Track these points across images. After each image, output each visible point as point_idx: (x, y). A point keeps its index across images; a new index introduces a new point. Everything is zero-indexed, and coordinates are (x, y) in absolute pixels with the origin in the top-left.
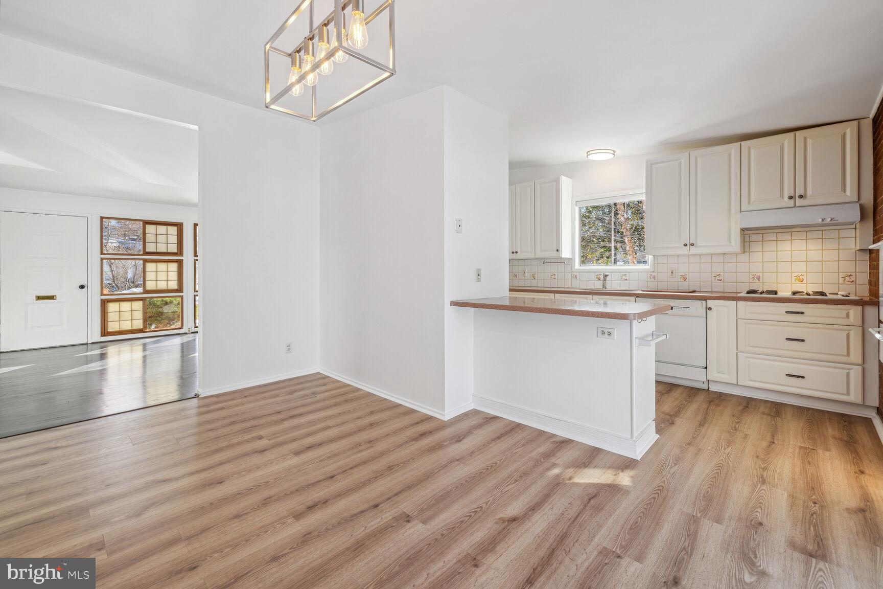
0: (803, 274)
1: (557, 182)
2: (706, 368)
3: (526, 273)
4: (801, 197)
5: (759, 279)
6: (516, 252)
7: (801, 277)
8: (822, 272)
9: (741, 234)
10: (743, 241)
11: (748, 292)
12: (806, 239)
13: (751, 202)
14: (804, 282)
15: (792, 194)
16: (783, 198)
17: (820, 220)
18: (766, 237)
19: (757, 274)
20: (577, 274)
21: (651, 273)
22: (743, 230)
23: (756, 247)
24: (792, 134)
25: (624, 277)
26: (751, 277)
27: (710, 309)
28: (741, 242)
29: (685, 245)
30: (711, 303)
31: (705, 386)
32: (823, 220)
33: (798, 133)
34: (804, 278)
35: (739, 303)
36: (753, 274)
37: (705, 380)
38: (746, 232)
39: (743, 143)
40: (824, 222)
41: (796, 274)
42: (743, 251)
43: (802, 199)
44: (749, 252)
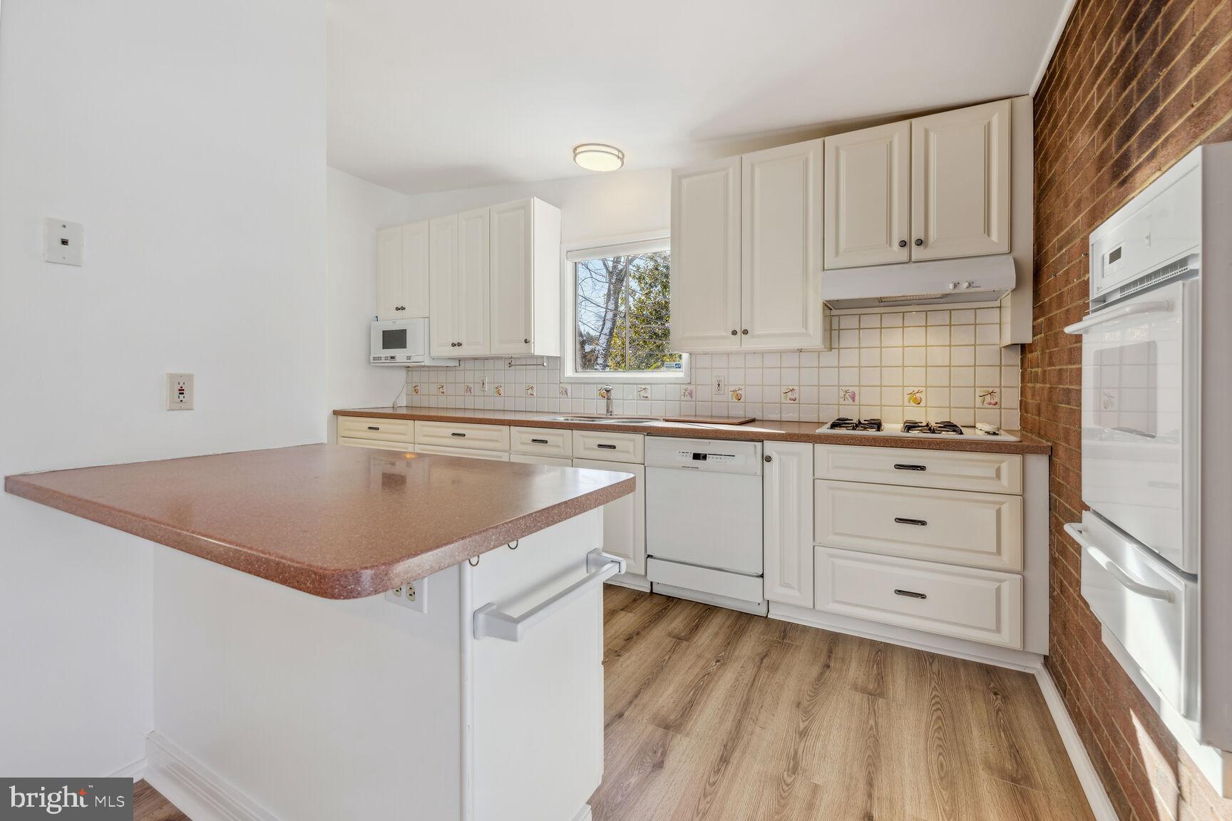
0: (921, 389)
1: (526, 210)
2: (762, 576)
3: (486, 385)
4: (920, 243)
5: (853, 399)
6: (460, 345)
7: (918, 395)
8: (950, 386)
9: (825, 316)
10: (828, 328)
11: (834, 426)
12: (926, 326)
13: (841, 250)
14: (923, 403)
15: (906, 238)
16: (890, 245)
17: (951, 286)
18: (866, 322)
19: (851, 389)
20: (569, 387)
21: (685, 387)
22: (829, 306)
23: (848, 339)
24: (906, 123)
25: (643, 393)
26: (842, 394)
27: (769, 459)
28: (825, 330)
29: (734, 333)
30: (771, 448)
31: (761, 611)
32: (955, 286)
33: (914, 121)
34: (922, 396)
35: (819, 447)
36: (844, 389)
37: (760, 600)
38: (835, 312)
39: (827, 139)
40: (957, 291)
41: (910, 390)
42: (828, 346)
43: (922, 247)
44: (839, 349)
